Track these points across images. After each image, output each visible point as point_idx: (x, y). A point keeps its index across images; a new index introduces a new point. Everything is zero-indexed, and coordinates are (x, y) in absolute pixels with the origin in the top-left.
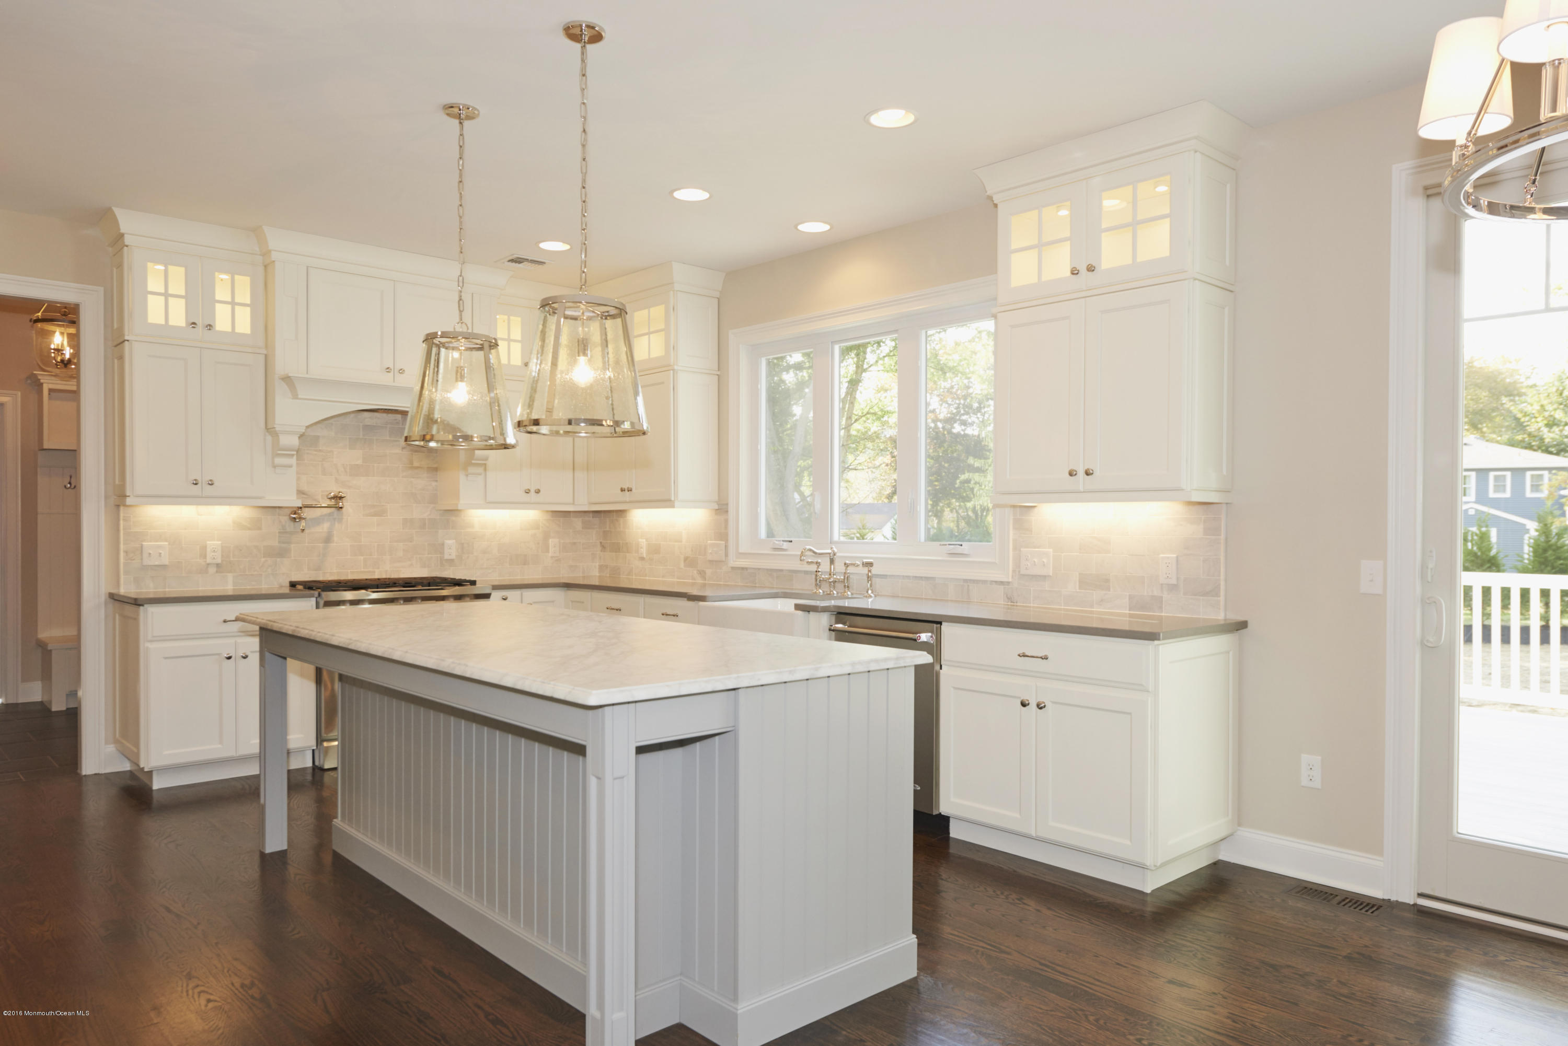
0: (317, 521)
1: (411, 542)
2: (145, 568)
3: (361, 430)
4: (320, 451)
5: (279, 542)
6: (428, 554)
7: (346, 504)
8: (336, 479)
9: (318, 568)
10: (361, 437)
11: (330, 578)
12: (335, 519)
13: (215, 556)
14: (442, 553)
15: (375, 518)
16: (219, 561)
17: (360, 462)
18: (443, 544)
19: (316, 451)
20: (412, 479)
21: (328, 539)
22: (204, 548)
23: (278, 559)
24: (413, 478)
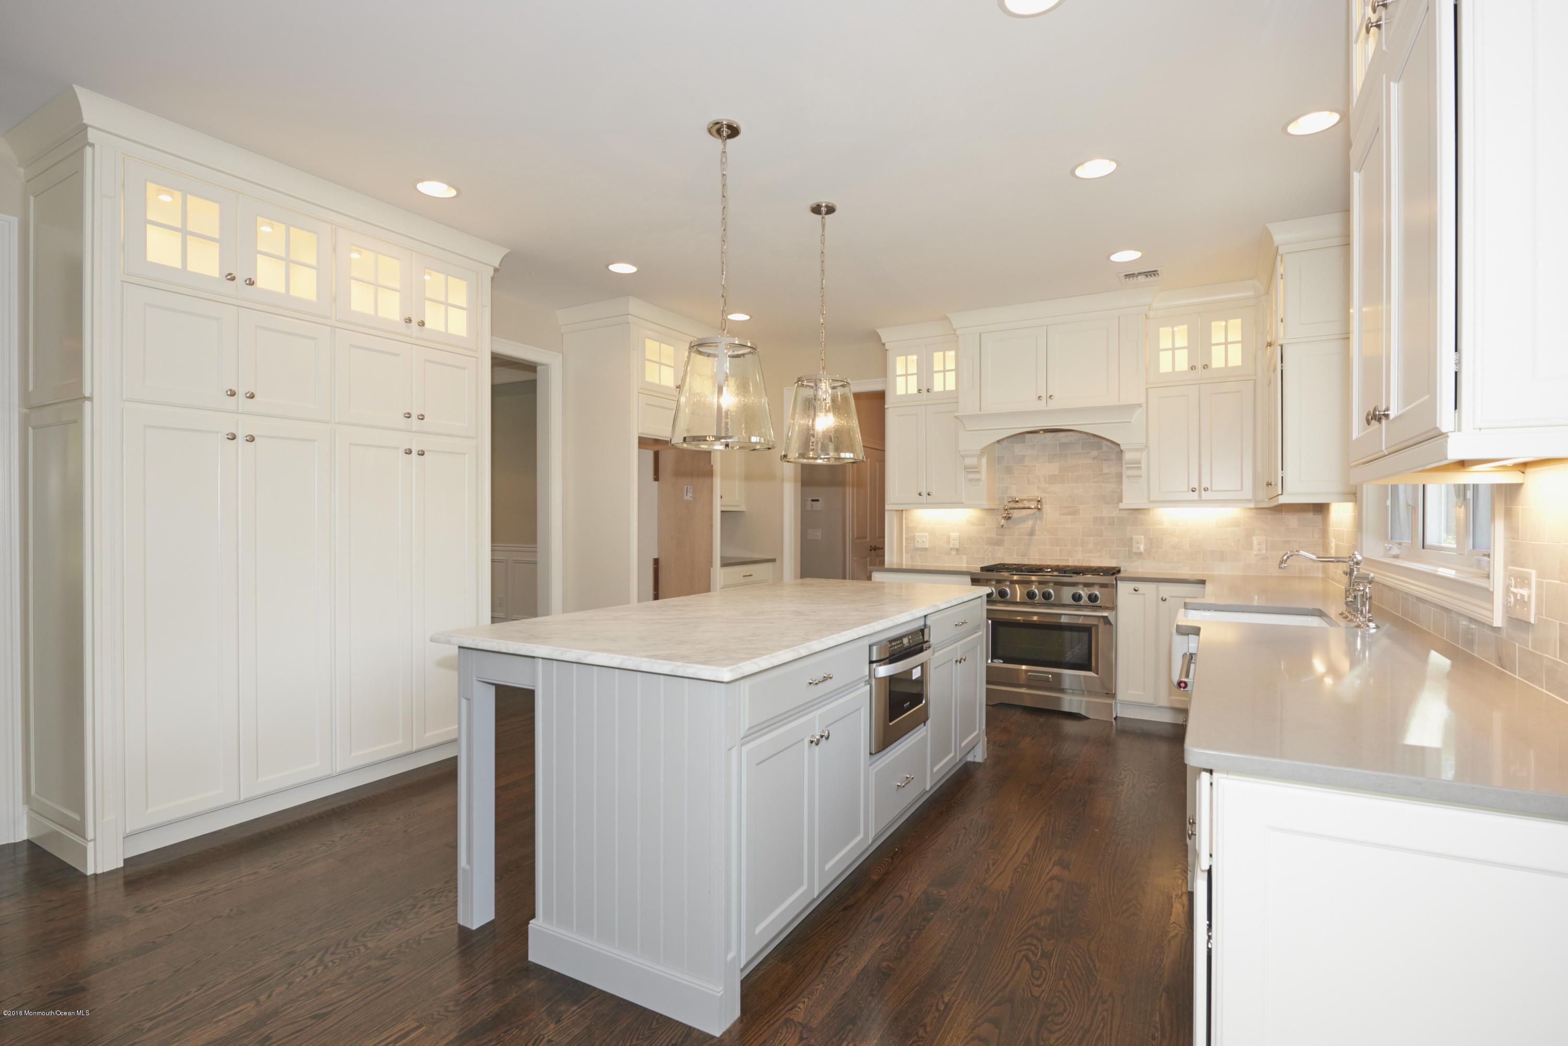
0: (1023, 520)
1: (1101, 536)
2: (916, 549)
3: (1058, 447)
4: (1026, 466)
5: (997, 535)
6: (1117, 547)
7: (1047, 508)
8: (1038, 487)
9: (1024, 555)
10: (1058, 453)
11: (1033, 563)
12: (1037, 518)
13: (955, 544)
14: (1131, 546)
15: (1069, 516)
16: (957, 546)
17: (1057, 473)
18: (1131, 539)
19: (1023, 466)
20: (1102, 484)
21: (1032, 533)
22: (949, 537)
23: (996, 547)
24: (1103, 482)
